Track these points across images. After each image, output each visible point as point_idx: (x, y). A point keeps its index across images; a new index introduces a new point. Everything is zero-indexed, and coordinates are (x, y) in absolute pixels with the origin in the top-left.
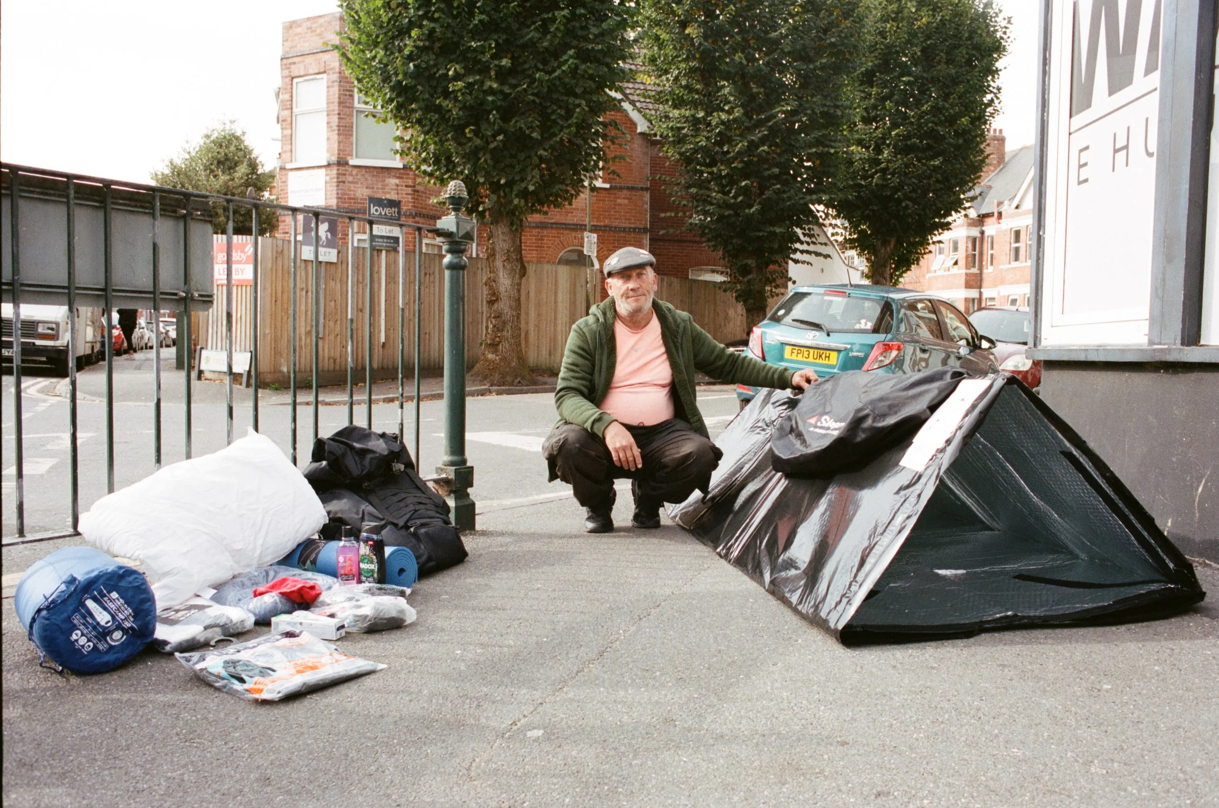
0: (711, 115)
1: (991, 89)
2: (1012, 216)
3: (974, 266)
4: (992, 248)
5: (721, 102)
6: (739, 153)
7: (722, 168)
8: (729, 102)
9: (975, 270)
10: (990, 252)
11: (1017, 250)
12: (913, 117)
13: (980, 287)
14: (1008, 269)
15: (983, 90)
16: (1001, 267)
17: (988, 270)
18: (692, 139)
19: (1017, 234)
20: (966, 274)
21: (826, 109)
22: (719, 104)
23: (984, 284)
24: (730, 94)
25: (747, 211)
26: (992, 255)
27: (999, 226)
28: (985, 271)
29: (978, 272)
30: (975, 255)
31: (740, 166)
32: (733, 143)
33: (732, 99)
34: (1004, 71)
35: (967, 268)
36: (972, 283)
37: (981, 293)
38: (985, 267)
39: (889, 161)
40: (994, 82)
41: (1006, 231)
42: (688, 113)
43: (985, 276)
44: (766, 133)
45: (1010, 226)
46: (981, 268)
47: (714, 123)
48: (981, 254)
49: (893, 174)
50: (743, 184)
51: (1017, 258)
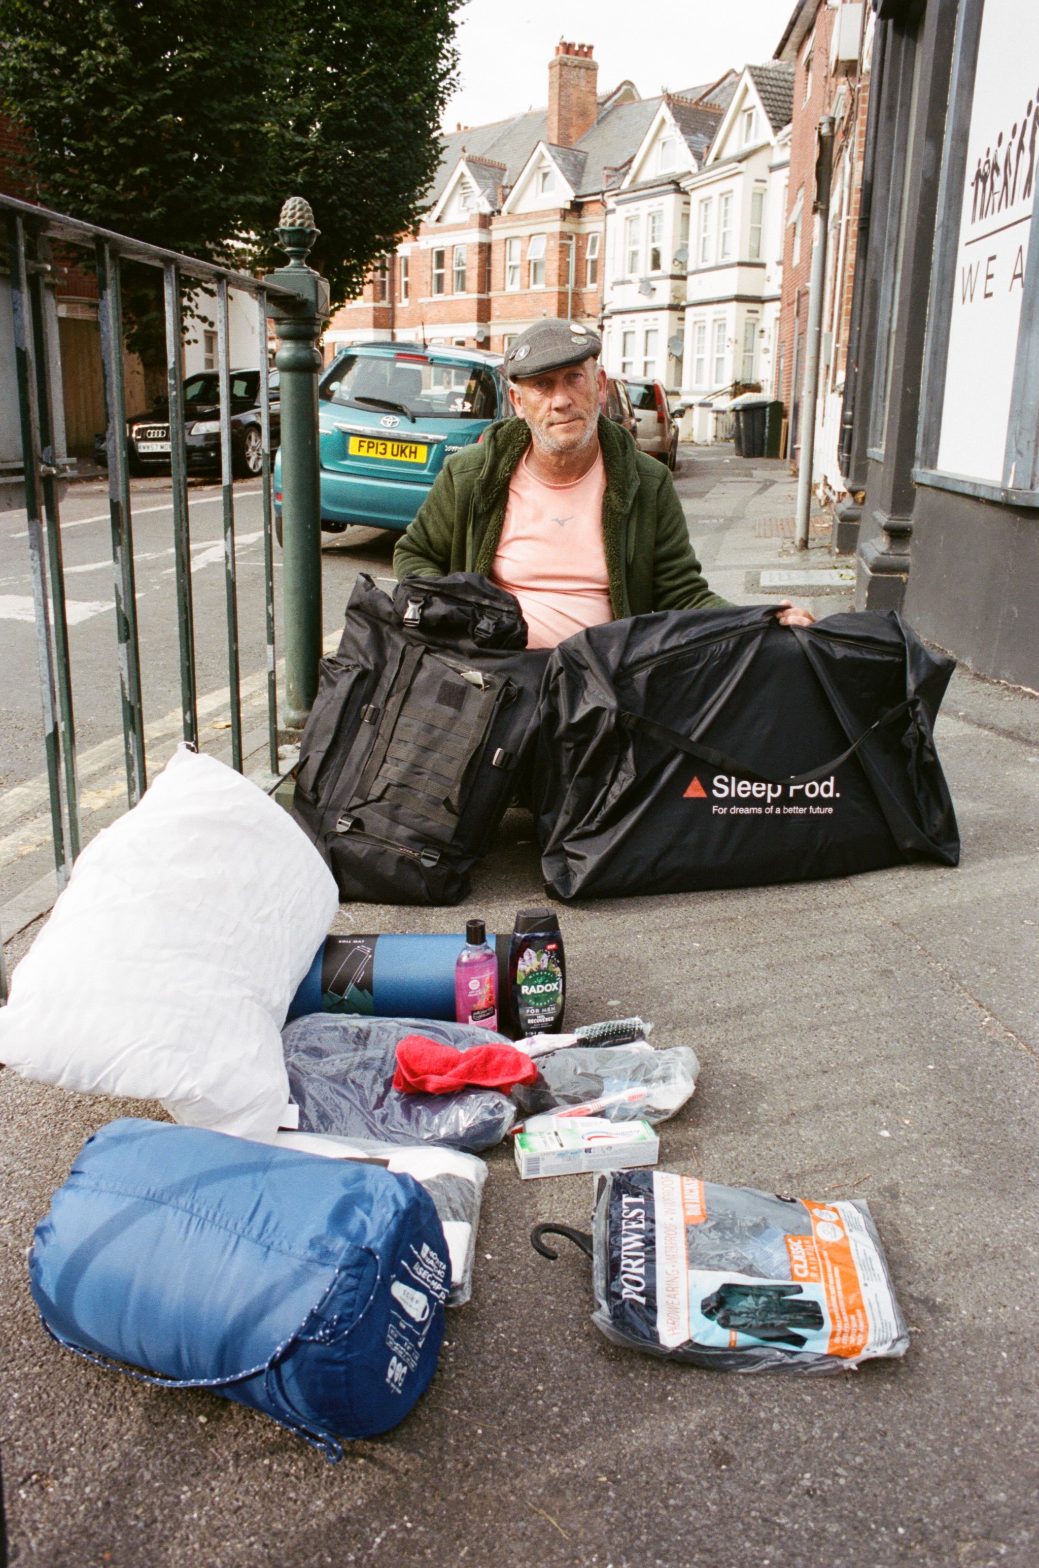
0: (79, 54)
1: (444, 52)
2: (434, 232)
3: (383, 298)
4: (406, 275)
5: (91, 32)
6: (128, 120)
7: (103, 143)
8: (105, 35)
9: (385, 304)
10: (404, 279)
11: (440, 278)
12: (351, 85)
13: (392, 327)
14: (429, 304)
15: (435, 52)
16: (421, 300)
17: (403, 304)
18: (52, 93)
19: (440, 255)
20: (375, 309)
21: (248, 62)
22: (87, 35)
23: (398, 323)
24: (107, 20)
25: (145, 214)
26: (406, 283)
27: (416, 244)
28: (399, 305)
29: (389, 306)
30: (384, 283)
31: (131, 142)
32: (118, 105)
33: (110, 28)
34: (460, 26)
35: (375, 300)
36: (383, 321)
37: (393, 335)
38: (397, 299)
39: (317, 148)
40: (448, 42)
41: (425, 251)
42: (37, 45)
43: (398, 312)
44: (168, 92)
45: (430, 246)
46: (392, 301)
47: (83, 66)
48: (392, 281)
49: (325, 167)
50: (138, 171)
51: (440, 290)
